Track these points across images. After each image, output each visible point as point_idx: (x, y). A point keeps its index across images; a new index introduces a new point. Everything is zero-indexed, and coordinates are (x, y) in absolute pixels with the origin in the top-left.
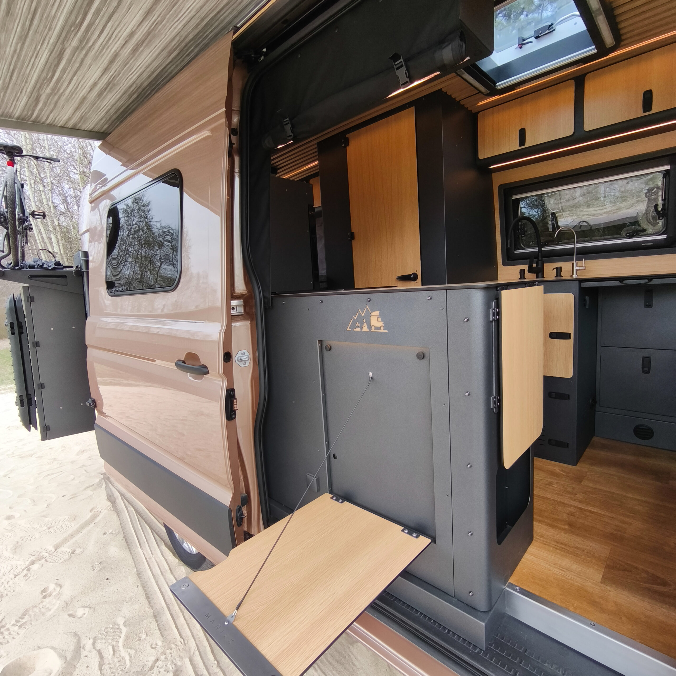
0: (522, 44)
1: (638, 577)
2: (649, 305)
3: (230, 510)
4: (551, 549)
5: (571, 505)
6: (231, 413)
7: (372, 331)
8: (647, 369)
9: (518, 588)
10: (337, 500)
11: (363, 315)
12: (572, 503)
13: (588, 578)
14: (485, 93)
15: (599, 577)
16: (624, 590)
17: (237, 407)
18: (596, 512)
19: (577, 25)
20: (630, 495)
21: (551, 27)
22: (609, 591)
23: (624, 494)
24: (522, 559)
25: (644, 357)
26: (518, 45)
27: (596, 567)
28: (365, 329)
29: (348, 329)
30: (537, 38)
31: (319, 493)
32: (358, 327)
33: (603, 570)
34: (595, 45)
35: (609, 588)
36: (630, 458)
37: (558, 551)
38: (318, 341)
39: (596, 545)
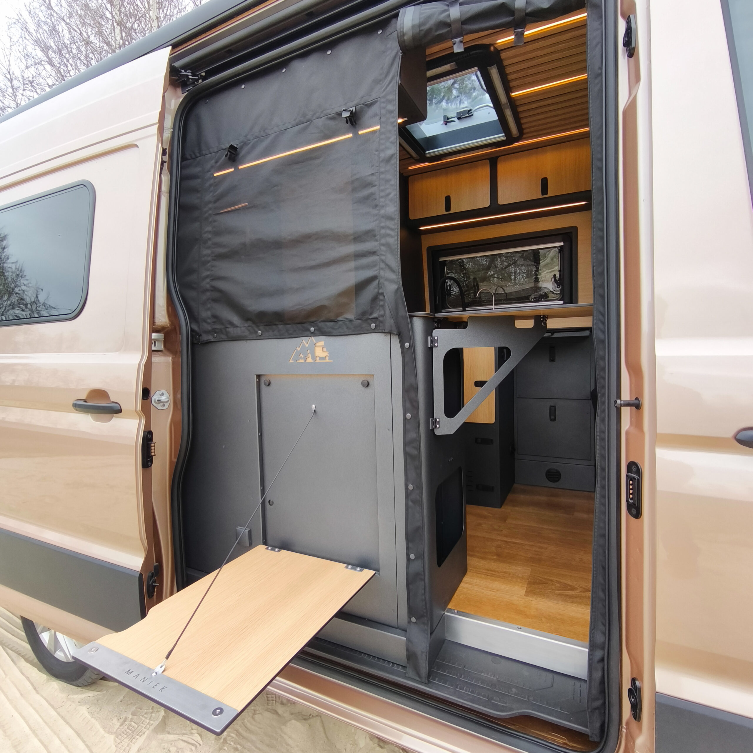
0: (447, 121)
1: (553, 587)
2: (552, 360)
3: (141, 575)
4: (483, 576)
5: (498, 540)
6: (147, 460)
7: (316, 361)
8: (553, 417)
9: (456, 611)
10: (273, 550)
11: (307, 346)
12: (499, 538)
13: (514, 594)
14: (415, 159)
15: (523, 592)
16: (542, 599)
17: (154, 452)
18: (518, 543)
19: (490, 114)
20: (545, 527)
21: (470, 112)
22: (532, 601)
23: (541, 526)
24: (459, 588)
25: (551, 406)
26: (444, 122)
27: (520, 585)
28: (310, 360)
29: (291, 361)
30: (459, 118)
31: (251, 545)
32: (302, 358)
33: (526, 586)
34: (504, 133)
35: (531, 599)
36: (544, 498)
37: (489, 577)
38: (255, 376)
39: (520, 568)
